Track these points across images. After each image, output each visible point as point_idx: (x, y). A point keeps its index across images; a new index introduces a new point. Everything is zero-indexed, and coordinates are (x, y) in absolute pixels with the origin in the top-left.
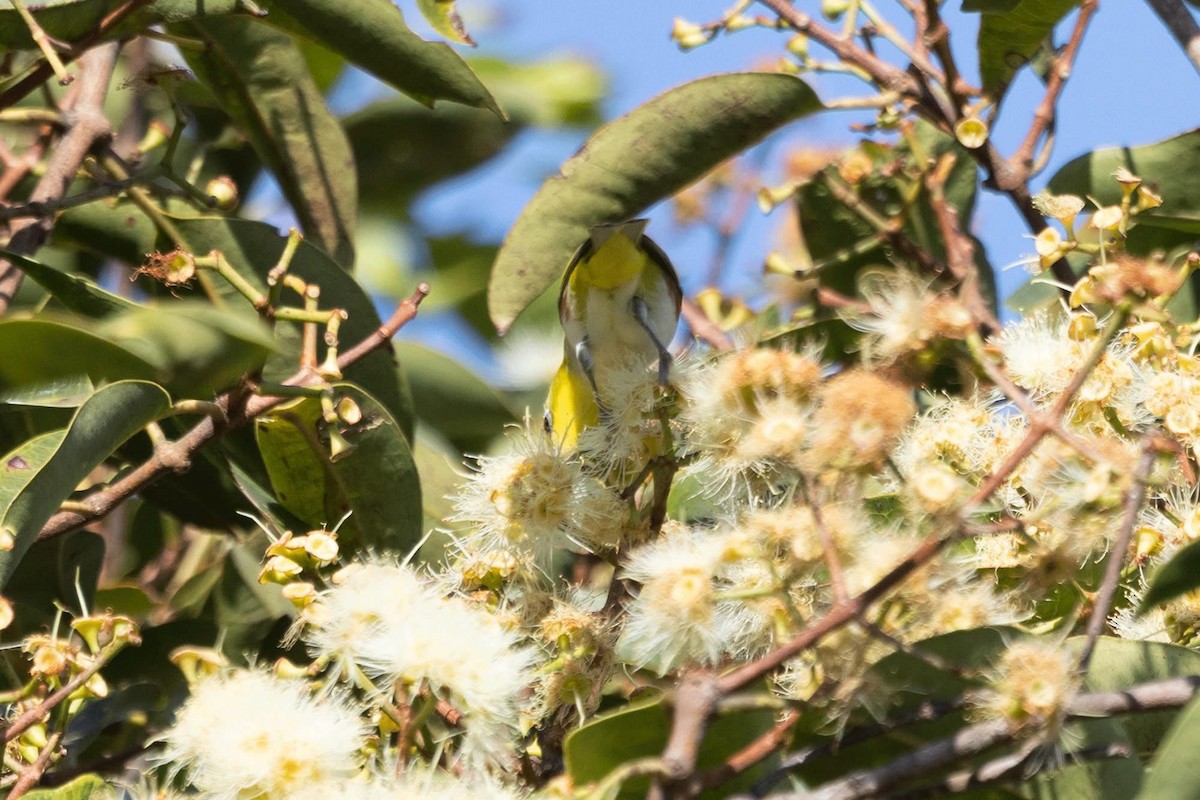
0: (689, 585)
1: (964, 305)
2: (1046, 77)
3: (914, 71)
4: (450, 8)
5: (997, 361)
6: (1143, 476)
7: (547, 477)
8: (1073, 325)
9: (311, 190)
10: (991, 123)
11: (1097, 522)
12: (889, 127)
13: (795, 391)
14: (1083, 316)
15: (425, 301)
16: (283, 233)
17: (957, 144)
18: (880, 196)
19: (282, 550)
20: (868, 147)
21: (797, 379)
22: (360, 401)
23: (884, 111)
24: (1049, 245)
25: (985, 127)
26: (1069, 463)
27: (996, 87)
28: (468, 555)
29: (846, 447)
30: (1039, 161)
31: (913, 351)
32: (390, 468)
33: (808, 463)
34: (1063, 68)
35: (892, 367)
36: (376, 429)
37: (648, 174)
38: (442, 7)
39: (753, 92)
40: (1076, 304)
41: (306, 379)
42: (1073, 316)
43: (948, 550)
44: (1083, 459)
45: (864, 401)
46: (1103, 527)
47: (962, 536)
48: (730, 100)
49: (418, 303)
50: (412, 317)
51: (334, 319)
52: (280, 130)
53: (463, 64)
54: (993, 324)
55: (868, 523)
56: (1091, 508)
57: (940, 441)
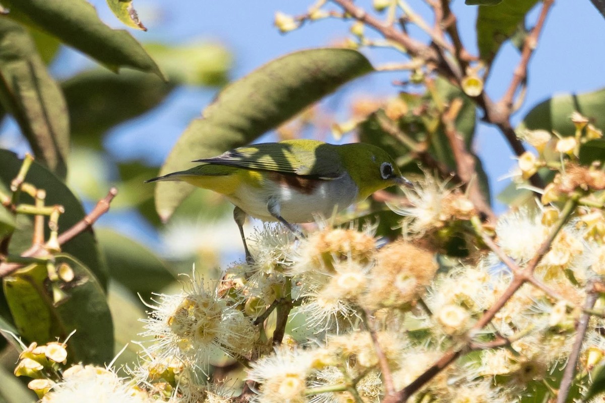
0: (291, 384)
1: (469, 198)
2: (522, 48)
3: (435, 46)
4: (129, 6)
5: (492, 234)
6: (588, 309)
7: (205, 310)
8: (545, 216)
9: (39, 128)
10: (485, 78)
11: (559, 339)
12: (417, 83)
13: (359, 255)
14: (551, 211)
15: (115, 200)
16: (21, 156)
17: (463, 94)
18: (413, 129)
19: (30, 355)
20: (405, 96)
21: (360, 247)
22: (73, 266)
23: (414, 71)
24: (528, 164)
25: (481, 82)
26: (540, 301)
27: (488, 55)
28: (153, 359)
29: (392, 291)
30: (518, 103)
31: (435, 228)
32: (93, 310)
33: (367, 302)
34: (532, 42)
35: (422, 239)
36: (83, 285)
37: (259, 115)
38: (124, 4)
39: (328, 61)
40: (546, 202)
41: (37, 252)
42: (544, 210)
43: (460, 358)
44: (548, 298)
45: (403, 261)
46: (563, 343)
47: (470, 350)
48: (313, 67)
49: (110, 201)
50: (106, 210)
51: (55, 213)
52: (17, 88)
53: (138, 44)
54: (488, 212)
55: (408, 341)
56: (554, 330)
57: (458, 292)
